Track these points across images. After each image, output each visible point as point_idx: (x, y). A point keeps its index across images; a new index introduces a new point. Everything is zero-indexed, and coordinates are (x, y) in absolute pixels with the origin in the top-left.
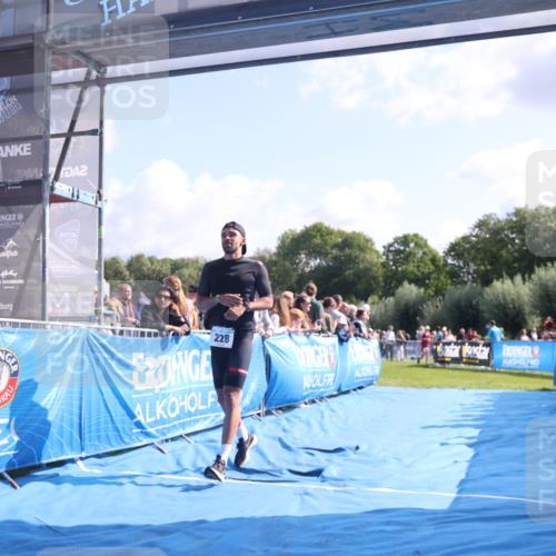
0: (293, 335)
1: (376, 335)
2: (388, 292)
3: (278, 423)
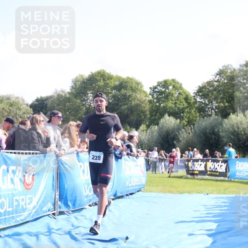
1: (143, 154)
2: (154, 121)
3: (68, 221)
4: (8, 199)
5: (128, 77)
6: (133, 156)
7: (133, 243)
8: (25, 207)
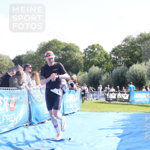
3: (35, 129)
8: (9, 121)
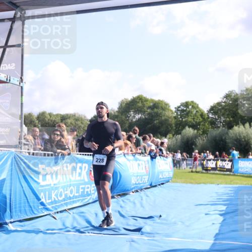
0: (126, 155)
1: (171, 155)
2: (178, 132)
4: (75, 187)
5: (159, 100)
6: (164, 156)
7: (164, 219)
8: (89, 193)
